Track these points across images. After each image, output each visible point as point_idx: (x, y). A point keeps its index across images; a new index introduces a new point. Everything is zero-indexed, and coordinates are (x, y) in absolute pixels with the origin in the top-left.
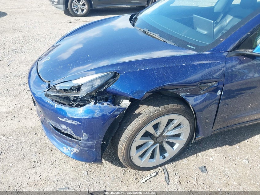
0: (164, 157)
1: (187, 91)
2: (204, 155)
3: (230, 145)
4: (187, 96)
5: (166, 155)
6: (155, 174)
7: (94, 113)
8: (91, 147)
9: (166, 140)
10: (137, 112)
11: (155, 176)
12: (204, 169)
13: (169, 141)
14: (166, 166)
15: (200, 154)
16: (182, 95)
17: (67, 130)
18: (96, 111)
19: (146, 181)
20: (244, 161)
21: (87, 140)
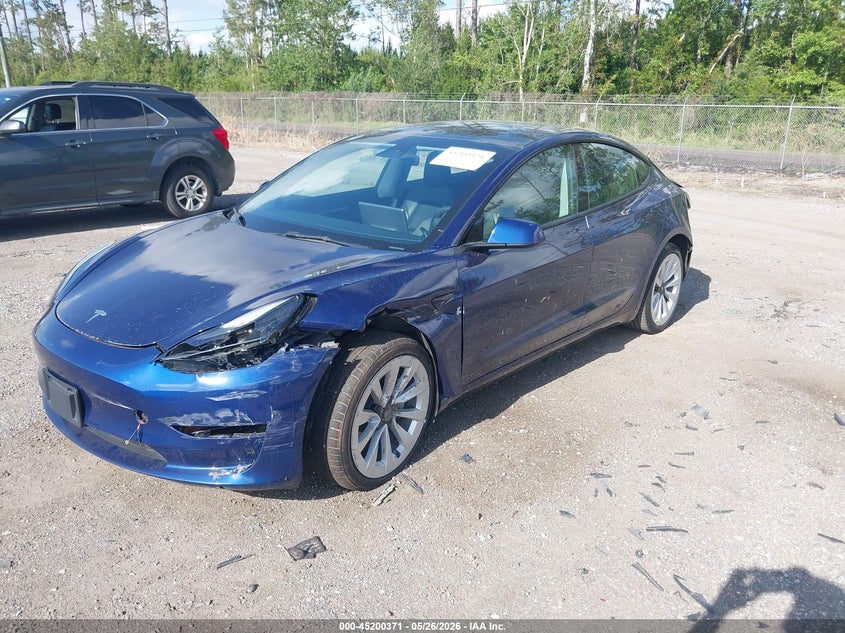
0: (398, 455)
1: (418, 312)
2: (457, 441)
3: (491, 416)
4: (417, 322)
5: (400, 449)
6: (392, 487)
7: (289, 366)
8: (287, 438)
9: (398, 415)
10: (350, 359)
11: (394, 489)
12: (467, 459)
13: (402, 416)
14: (404, 472)
15: (450, 442)
16: (410, 320)
17: (232, 419)
18: (293, 363)
19: (382, 502)
20: (521, 431)
21: (280, 425)
